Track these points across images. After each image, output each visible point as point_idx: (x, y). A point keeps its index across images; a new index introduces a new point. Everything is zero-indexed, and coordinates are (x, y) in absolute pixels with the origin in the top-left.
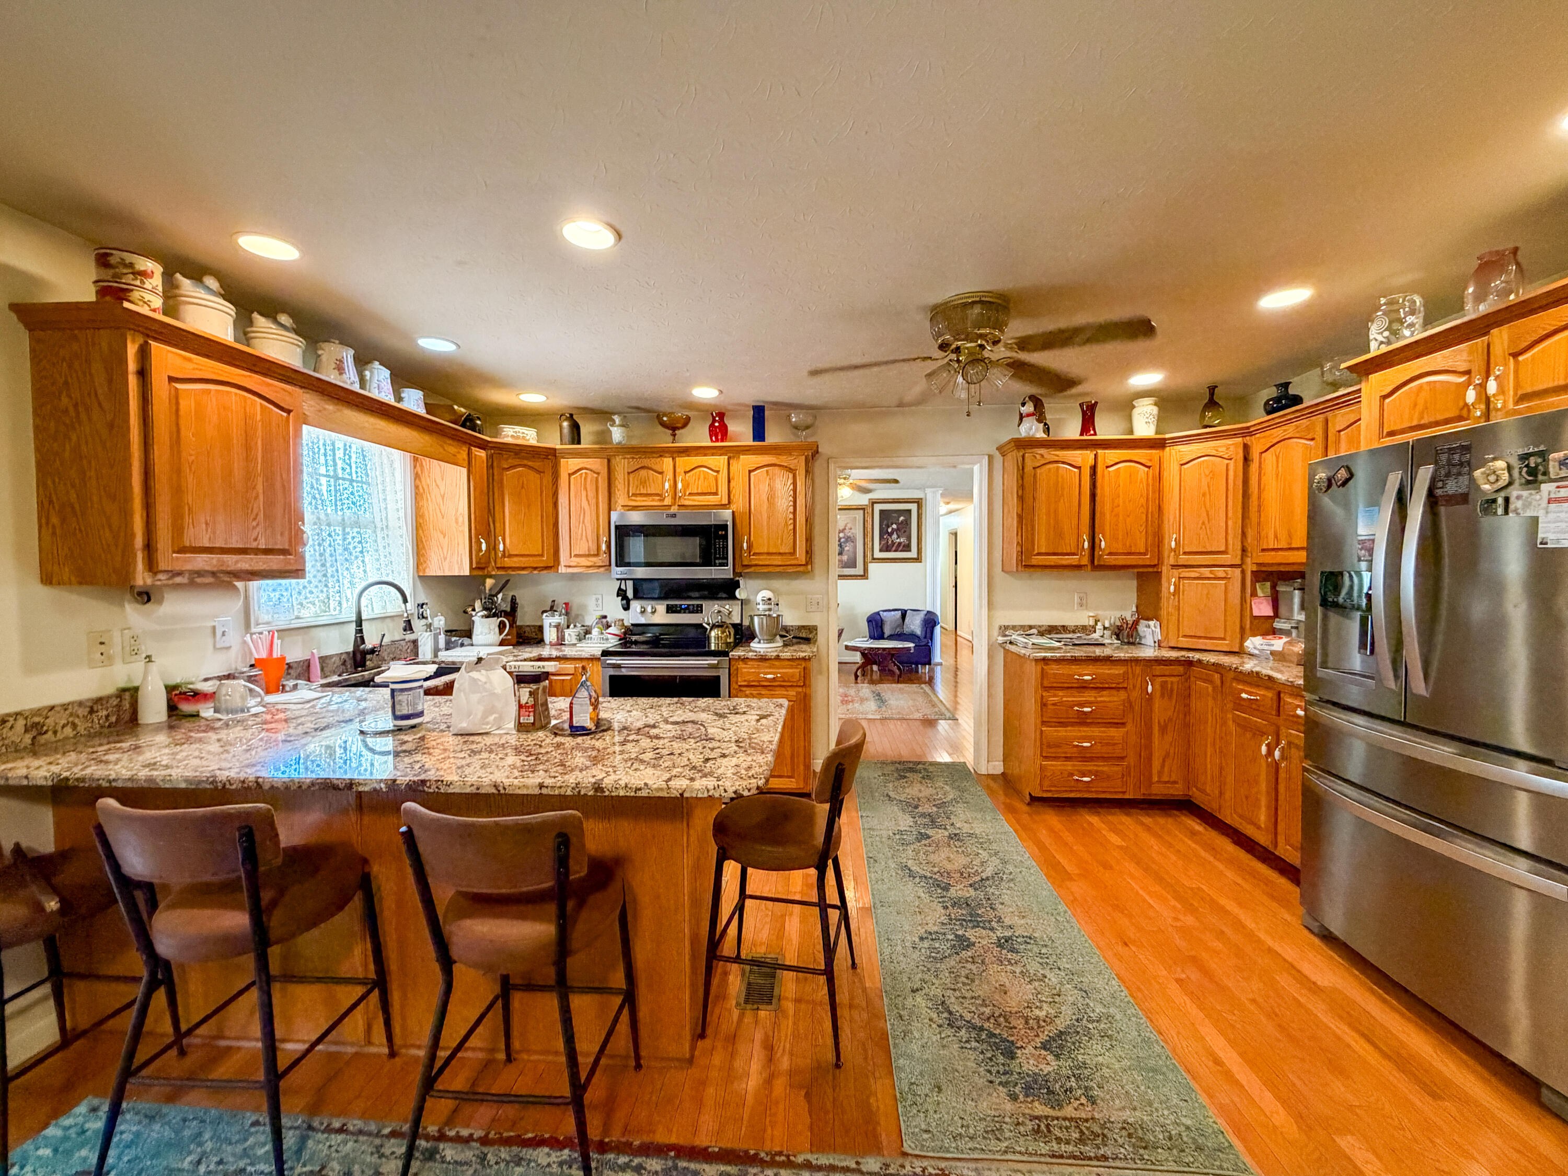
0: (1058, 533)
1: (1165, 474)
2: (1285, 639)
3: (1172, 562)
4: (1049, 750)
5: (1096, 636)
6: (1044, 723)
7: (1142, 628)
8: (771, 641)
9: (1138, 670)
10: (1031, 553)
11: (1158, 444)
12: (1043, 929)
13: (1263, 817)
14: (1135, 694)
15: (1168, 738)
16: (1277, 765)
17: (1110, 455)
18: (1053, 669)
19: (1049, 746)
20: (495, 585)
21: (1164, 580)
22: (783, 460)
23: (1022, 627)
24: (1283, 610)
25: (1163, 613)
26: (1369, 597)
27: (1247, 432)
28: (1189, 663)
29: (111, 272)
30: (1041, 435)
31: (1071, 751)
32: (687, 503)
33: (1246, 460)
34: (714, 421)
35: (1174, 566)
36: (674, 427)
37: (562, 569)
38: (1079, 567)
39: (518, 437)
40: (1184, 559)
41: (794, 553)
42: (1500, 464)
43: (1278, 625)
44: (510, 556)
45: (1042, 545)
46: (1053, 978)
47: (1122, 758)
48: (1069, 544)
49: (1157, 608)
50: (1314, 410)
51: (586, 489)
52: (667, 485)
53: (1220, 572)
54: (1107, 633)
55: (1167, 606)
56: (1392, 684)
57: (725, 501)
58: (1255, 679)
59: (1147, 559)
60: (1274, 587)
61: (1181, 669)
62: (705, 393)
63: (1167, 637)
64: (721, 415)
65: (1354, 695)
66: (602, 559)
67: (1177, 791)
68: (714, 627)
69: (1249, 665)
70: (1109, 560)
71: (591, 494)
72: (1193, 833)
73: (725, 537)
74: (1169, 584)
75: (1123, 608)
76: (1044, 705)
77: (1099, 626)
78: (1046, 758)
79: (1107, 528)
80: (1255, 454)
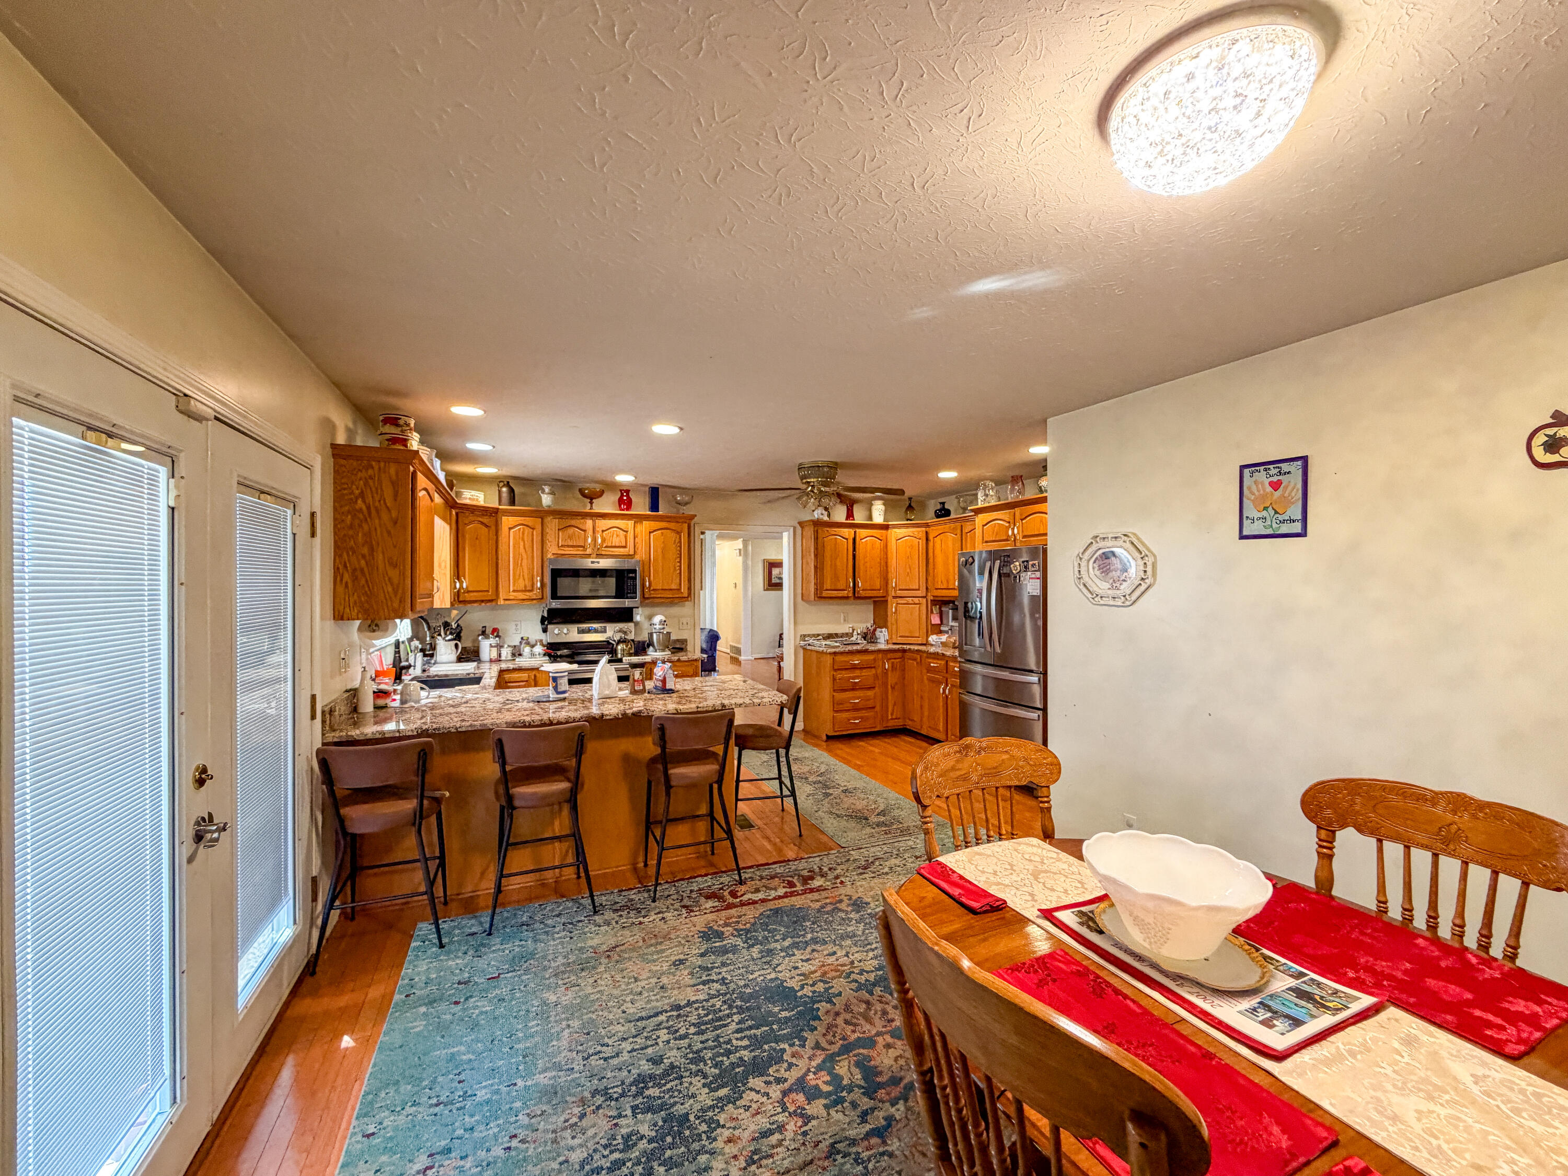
0: (836, 577)
1: (889, 544)
2: (947, 636)
3: (893, 594)
4: (838, 707)
5: (854, 639)
6: (834, 691)
7: (878, 633)
8: (663, 650)
9: (880, 656)
10: (822, 589)
11: (885, 527)
12: (859, 784)
13: (941, 727)
14: (879, 671)
15: (896, 694)
16: (947, 697)
17: (862, 532)
18: (840, 658)
19: (838, 704)
20: (457, 614)
21: (889, 606)
22: (672, 525)
23: (814, 635)
24: (945, 621)
25: (889, 624)
26: (981, 613)
27: (927, 525)
28: (904, 651)
29: (400, 429)
30: (826, 518)
31: (847, 706)
32: (603, 553)
33: (927, 539)
34: (622, 495)
35: (894, 597)
36: (591, 497)
37: (501, 602)
38: (847, 598)
39: (473, 500)
40: (899, 593)
41: (679, 589)
42: (1017, 563)
43: (942, 628)
44: (468, 592)
45: (828, 585)
46: (871, 797)
47: (874, 708)
48: (841, 585)
49: (886, 621)
50: (956, 520)
51: (523, 540)
52: (590, 540)
53: (916, 600)
54: (860, 637)
55: (891, 619)
56: (989, 648)
57: (632, 552)
58: (936, 656)
59: (881, 593)
60: (940, 608)
61: (900, 655)
62: (624, 478)
63: (891, 638)
64: (628, 491)
65: (976, 656)
66: (536, 593)
67: (898, 724)
68: (619, 642)
69: (932, 650)
70: (863, 594)
71: (528, 544)
72: (910, 743)
73: (635, 578)
74: (892, 607)
75: (867, 622)
76: (834, 679)
77: (855, 633)
78: (837, 712)
79: (861, 574)
80: (931, 537)
